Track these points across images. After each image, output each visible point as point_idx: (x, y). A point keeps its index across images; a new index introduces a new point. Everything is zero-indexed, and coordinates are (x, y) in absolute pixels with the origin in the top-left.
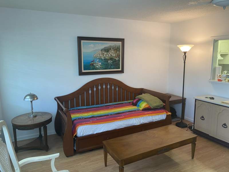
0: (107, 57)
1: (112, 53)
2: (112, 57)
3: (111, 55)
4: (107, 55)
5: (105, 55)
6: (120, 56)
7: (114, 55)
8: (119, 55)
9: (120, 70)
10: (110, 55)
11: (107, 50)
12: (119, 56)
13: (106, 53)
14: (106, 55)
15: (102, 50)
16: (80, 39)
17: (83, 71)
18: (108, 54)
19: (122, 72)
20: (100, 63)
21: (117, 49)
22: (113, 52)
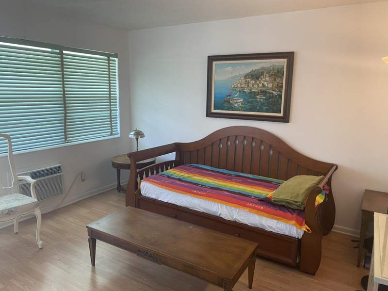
0: (255, 88)
1: (266, 81)
2: (264, 89)
3: (263, 85)
4: (256, 86)
5: (251, 86)
6: (282, 86)
7: (270, 85)
8: (280, 85)
9: (281, 115)
10: (261, 85)
11: (256, 76)
12: (279, 87)
13: (253, 82)
14: (253, 85)
15: (246, 76)
16: (211, 59)
17: (213, 111)
18: (258, 82)
19: (285, 119)
20: (242, 100)
21: (276, 74)
22: (267, 79)
